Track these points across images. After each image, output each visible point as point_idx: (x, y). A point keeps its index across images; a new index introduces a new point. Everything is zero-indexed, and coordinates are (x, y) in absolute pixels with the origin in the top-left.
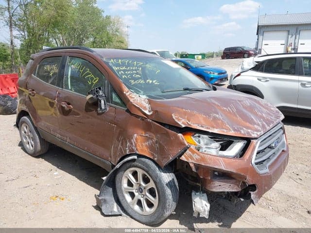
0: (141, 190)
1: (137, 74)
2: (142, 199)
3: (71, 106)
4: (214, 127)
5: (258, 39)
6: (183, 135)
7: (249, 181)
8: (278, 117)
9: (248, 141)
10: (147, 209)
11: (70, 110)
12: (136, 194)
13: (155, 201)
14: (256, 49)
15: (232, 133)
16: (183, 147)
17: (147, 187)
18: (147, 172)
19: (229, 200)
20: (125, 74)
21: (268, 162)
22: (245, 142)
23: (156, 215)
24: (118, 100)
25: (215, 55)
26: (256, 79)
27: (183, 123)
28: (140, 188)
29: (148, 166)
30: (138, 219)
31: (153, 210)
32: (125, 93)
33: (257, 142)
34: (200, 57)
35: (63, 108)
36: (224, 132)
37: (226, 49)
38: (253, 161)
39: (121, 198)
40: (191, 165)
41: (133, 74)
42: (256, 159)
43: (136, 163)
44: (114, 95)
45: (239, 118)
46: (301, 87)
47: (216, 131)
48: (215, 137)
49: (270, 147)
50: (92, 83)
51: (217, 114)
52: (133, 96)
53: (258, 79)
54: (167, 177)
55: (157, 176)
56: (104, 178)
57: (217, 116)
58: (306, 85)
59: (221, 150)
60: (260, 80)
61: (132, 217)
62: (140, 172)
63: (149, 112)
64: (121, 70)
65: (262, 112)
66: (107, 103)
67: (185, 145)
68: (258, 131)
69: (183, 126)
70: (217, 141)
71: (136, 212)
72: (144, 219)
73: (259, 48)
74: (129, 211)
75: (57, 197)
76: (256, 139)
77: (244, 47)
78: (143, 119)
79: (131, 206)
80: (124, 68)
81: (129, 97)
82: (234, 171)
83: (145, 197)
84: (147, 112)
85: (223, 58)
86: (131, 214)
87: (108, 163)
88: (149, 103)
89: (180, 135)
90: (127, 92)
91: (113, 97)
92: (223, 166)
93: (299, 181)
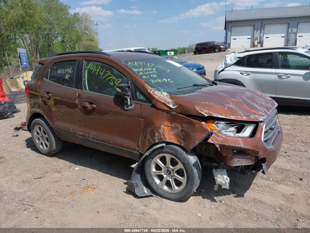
0: (169, 172)
1: (153, 74)
2: (171, 180)
3: (94, 105)
4: (230, 115)
5: (226, 34)
6: (206, 122)
7: (261, 155)
8: (273, 105)
9: (257, 124)
10: (176, 188)
11: (93, 109)
12: (165, 176)
13: (183, 180)
14: (226, 43)
15: (245, 118)
16: (207, 133)
17: (175, 169)
18: (175, 156)
19: (243, 174)
20: (145, 75)
21: (271, 140)
22: (255, 125)
23: (185, 191)
24: (142, 98)
25: (187, 51)
26: (238, 73)
27: (206, 113)
28: (168, 171)
29: (176, 151)
30: (168, 197)
31: (182, 187)
32: (149, 91)
33: (263, 125)
34: (173, 53)
35: (85, 108)
36: (238, 118)
37: (198, 45)
38: (262, 139)
39: (150, 181)
40: (217, 146)
41: (150, 74)
42: (264, 138)
43: (164, 150)
44: (138, 94)
45: (246, 107)
46: (278, 79)
47: (233, 117)
48: (230, 122)
49: (271, 129)
50: (115, 84)
51: (230, 104)
52: (156, 94)
53: (240, 73)
54: (193, 159)
55: (185, 159)
56: (133, 166)
57: (230, 106)
58: (283, 77)
59: (237, 132)
60: (242, 74)
61: (162, 196)
62: (168, 157)
63: (174, 106)
64: (140, 72)
65: (261, 101)
66: (133, 101)
67: (208, 131)
68: (263, 116)
69: (206, 115)
70: (233, 126)
71: (165, 191)
72: (173, 197)
73: (228, 42)
74: (159, 191)
75: (88, 187)
76: (262, 122)
77: (215, 42)
78: (168, 112)
79: (161, 187)
80: (141, 70)
81: (153, 94)
82: (250, 148)
83: (173, 178)
84: (171, 106)
85: (195, 53)
86: (162, 193)
87: (136, 152)
88: (172, 99)
89: (203, 123)
90: (151, 90)
91: (138, 96)
92: (242, 145)
93: (288, 157)
